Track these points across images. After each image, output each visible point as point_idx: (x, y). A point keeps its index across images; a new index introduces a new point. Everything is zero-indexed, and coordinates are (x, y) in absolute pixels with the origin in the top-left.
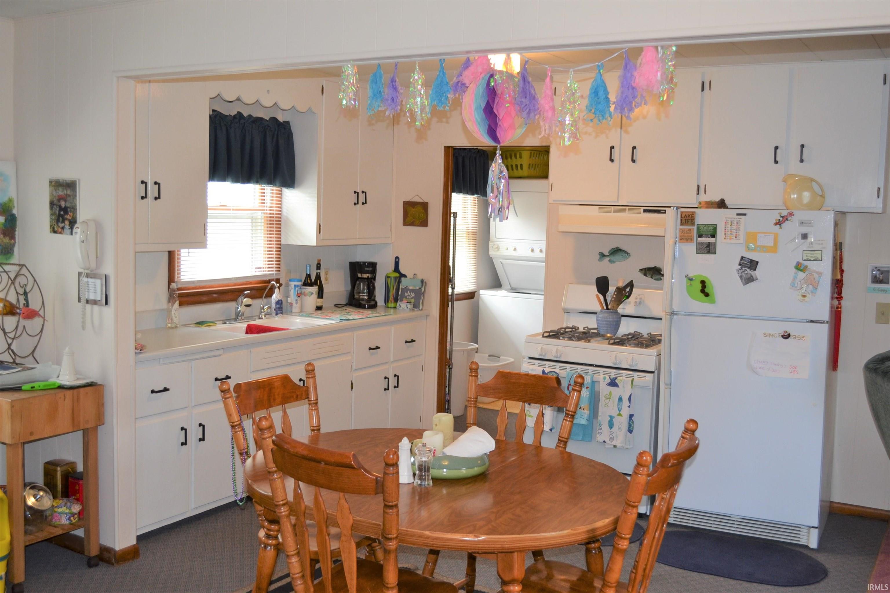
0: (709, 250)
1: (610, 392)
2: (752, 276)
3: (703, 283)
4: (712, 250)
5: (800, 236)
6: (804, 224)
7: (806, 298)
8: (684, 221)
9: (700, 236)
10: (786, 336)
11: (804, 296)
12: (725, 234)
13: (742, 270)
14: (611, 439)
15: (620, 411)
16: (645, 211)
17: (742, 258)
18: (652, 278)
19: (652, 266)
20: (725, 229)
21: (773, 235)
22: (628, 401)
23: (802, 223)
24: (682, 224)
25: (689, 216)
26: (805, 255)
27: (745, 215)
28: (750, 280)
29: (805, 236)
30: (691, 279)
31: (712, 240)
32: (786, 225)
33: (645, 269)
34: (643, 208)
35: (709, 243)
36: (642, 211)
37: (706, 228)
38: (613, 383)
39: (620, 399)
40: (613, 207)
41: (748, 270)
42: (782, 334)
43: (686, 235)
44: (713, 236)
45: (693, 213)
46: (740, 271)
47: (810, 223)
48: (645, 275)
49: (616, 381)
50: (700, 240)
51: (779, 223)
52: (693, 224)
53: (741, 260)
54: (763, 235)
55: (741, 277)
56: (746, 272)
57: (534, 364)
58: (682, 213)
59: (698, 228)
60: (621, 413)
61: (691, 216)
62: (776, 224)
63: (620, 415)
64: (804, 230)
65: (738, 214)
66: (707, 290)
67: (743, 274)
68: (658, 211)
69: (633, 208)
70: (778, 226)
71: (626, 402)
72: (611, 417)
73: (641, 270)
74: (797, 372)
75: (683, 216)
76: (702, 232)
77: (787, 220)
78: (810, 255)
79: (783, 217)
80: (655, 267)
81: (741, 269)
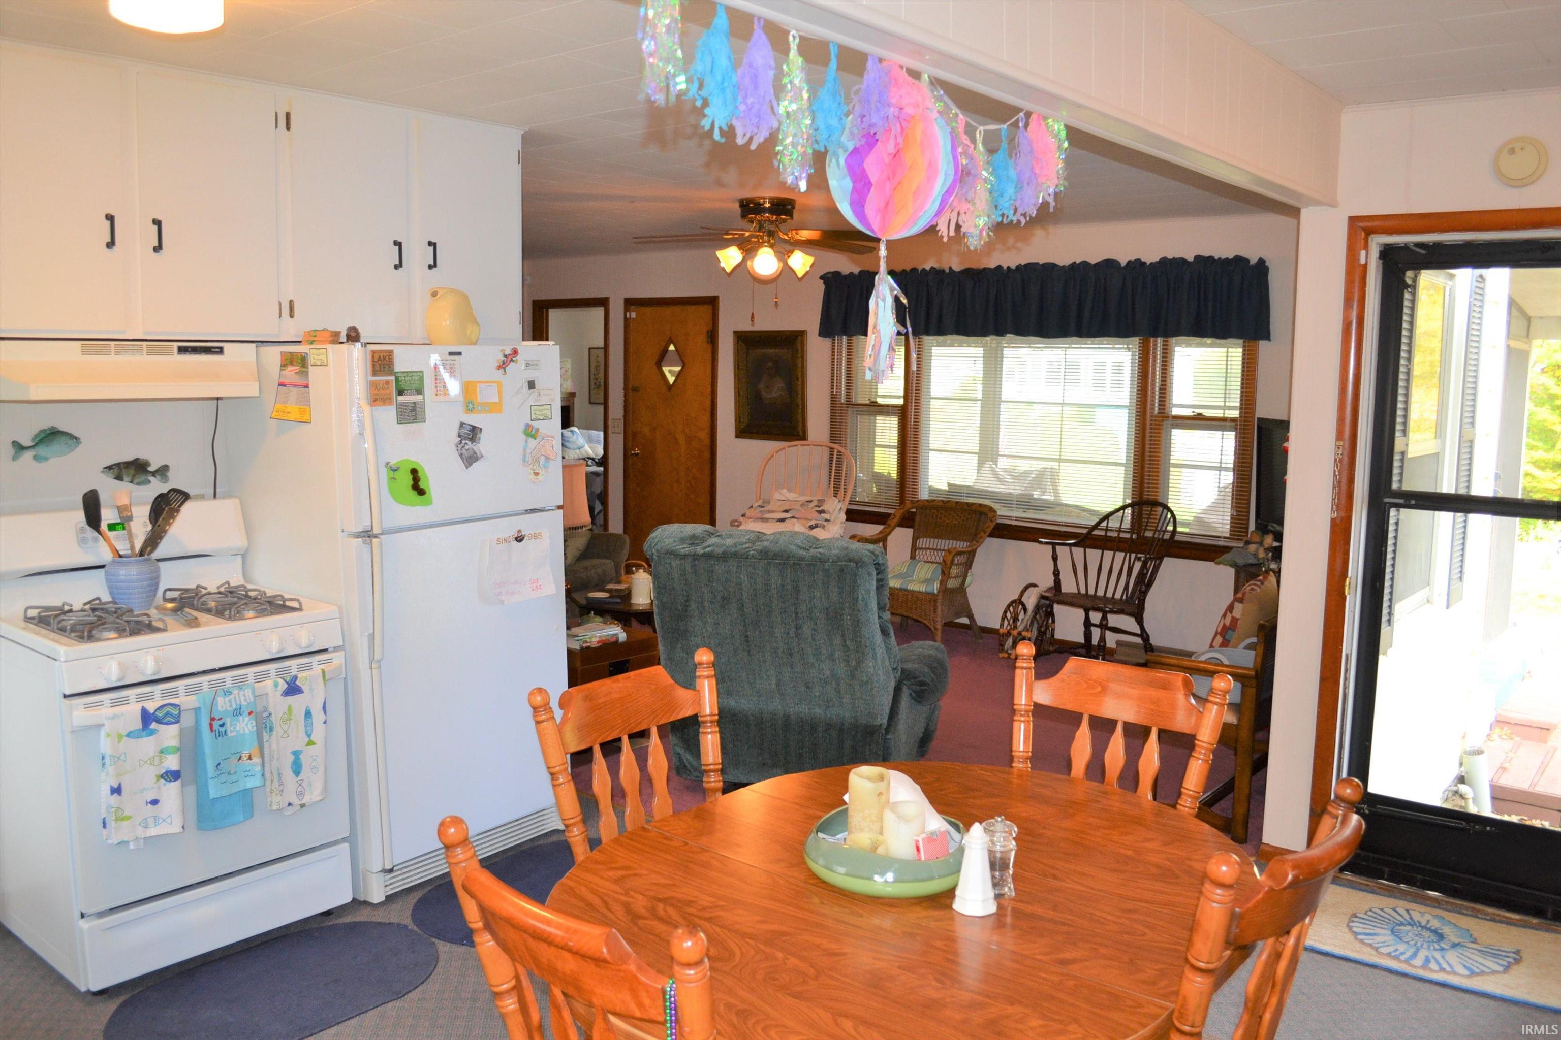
0: (415, 415)
1: (290, 707)
2: (475, 453)
3: (414, 472)
4: (419, 416)
5: (527, 384)
6: (530, 367)
7: (539, 477)
8: (377, 368)
9: (401, 393)
10: (519, 539)
11: (536, 474)
12: (436, 387)
13: (462, 445)
14: (301, 794)
15: (309, 736)
16: (182, 350)
17: (462, 424)
18: (131, 482)
19: (130, 458)
20: (436, 379)
21: (496, 385)
22: (322, 712)
23: (527, 365)
24: (375, 373)
25: (384, 358)
26: (533, 413)
27: (459, 354)
28: (470, 459)
29: (531, 385)
30: (395, 470)
31: (420, 397)
32: (511, 367)
33: (118, 465)
34: (176, 344)
35: (414, 403)
36: (176, 350)
37: (407, 378)
38: (293, 689)
39: (308, 714)
40: (112, 343)
41: (469, 443)
42: (516, 536)
43: (382, 392)
44: (419, 391)
45: (391, 352)
46: (460, 446)
47: (536, 365)
48: (119, 478)
49: (298, 682)
50: (401, 398)
51: (502, 366)
52: (391, 372)
53: (460, 429)
54: (483, 385)
55: (461, 455)
56: (467, 447)
57: (100, 704)
58: (374, 352)
59: (397, 379)
60: (312, 738)
61: (387, 358)
62: (499, 367)
63: (310, 743)
64: (531, 375)
65: (451, 354)
66: (422, 484)
67: (464, 451)
68: (207, 351)
69: (155, 344)
70: (501, 371)
71: (318, 716)
72: (296, 754)
73: (109, 468)
74: (540, 588)
75: (376, 359)
76: (403, 385)
77: (512, 360)
78: (538, 412)
79: (505, 356)
80: (137, 459)
81: (461, 442)
